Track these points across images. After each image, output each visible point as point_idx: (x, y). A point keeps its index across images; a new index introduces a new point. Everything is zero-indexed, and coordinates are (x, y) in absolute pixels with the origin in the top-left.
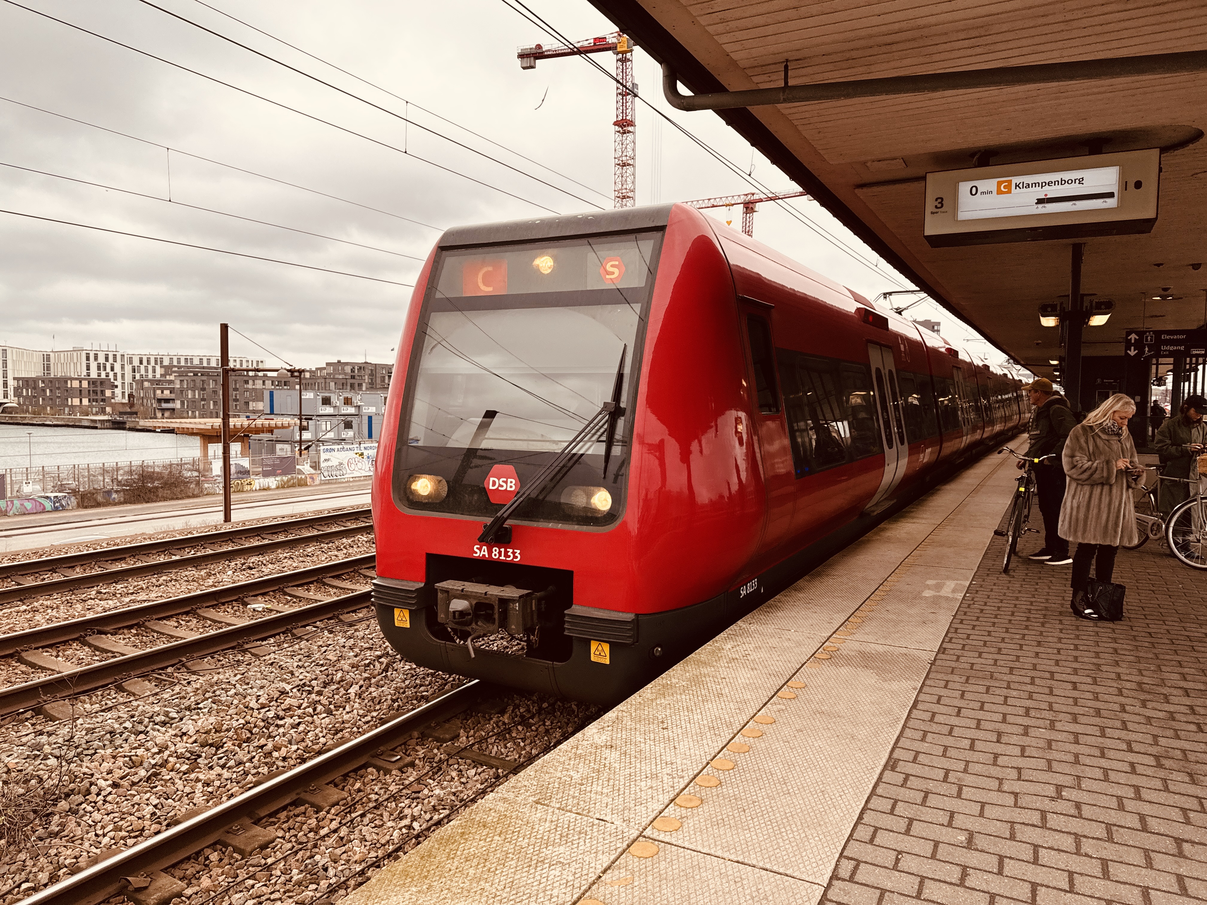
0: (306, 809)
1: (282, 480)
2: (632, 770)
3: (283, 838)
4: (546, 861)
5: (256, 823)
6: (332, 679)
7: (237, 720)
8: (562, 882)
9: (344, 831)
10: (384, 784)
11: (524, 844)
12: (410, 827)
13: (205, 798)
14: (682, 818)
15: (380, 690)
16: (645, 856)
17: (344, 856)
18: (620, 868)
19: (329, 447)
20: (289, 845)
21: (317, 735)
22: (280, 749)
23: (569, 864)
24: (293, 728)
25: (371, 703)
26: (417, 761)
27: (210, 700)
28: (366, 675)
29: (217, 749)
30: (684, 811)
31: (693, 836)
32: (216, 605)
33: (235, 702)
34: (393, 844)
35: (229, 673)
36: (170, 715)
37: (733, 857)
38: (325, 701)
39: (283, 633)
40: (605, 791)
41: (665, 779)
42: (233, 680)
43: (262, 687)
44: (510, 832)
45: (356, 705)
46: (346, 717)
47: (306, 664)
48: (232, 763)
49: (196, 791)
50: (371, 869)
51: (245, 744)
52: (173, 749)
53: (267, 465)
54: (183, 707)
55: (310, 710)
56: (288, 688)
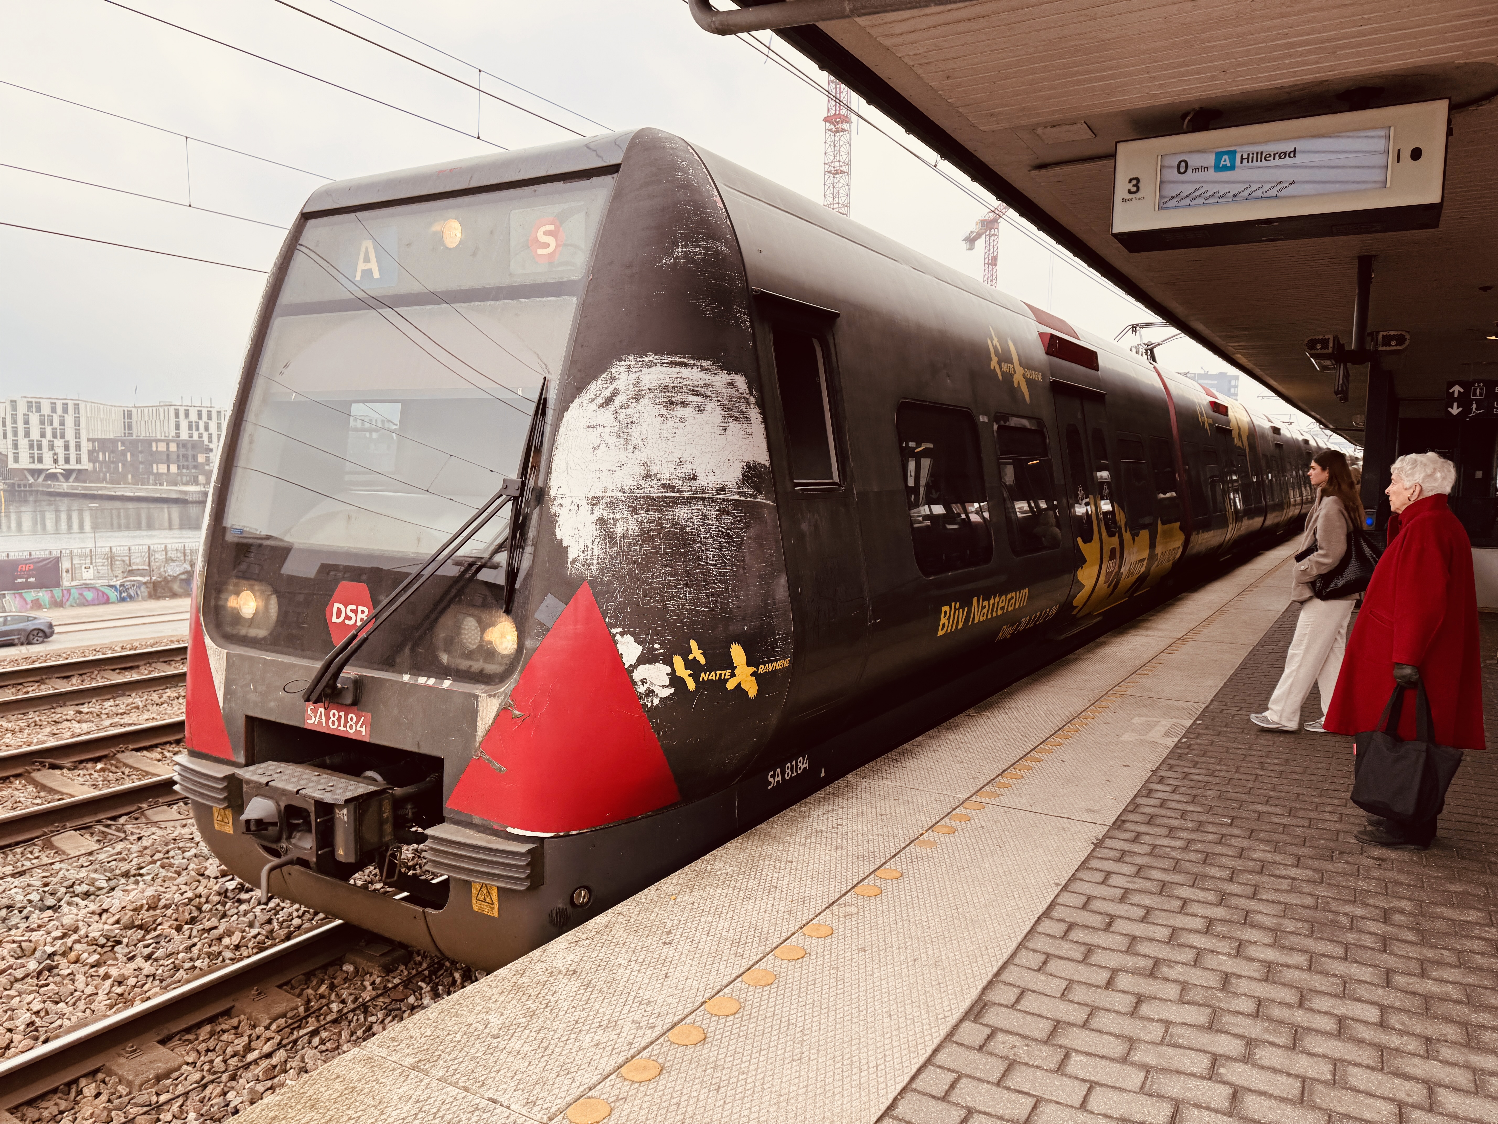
3: (194, 1064)
5: (164, 1041)
7: (184, 893)
9: (280, 1056)
10: (359, 987)
13: (109, 1002)
20: (197, 1076)
22: (234, 934)
29: (148, 932)
30: (626, 1088)
36: (97, 883)
41: (626, 1029)
52: (82, 932)
54: (118, 872)
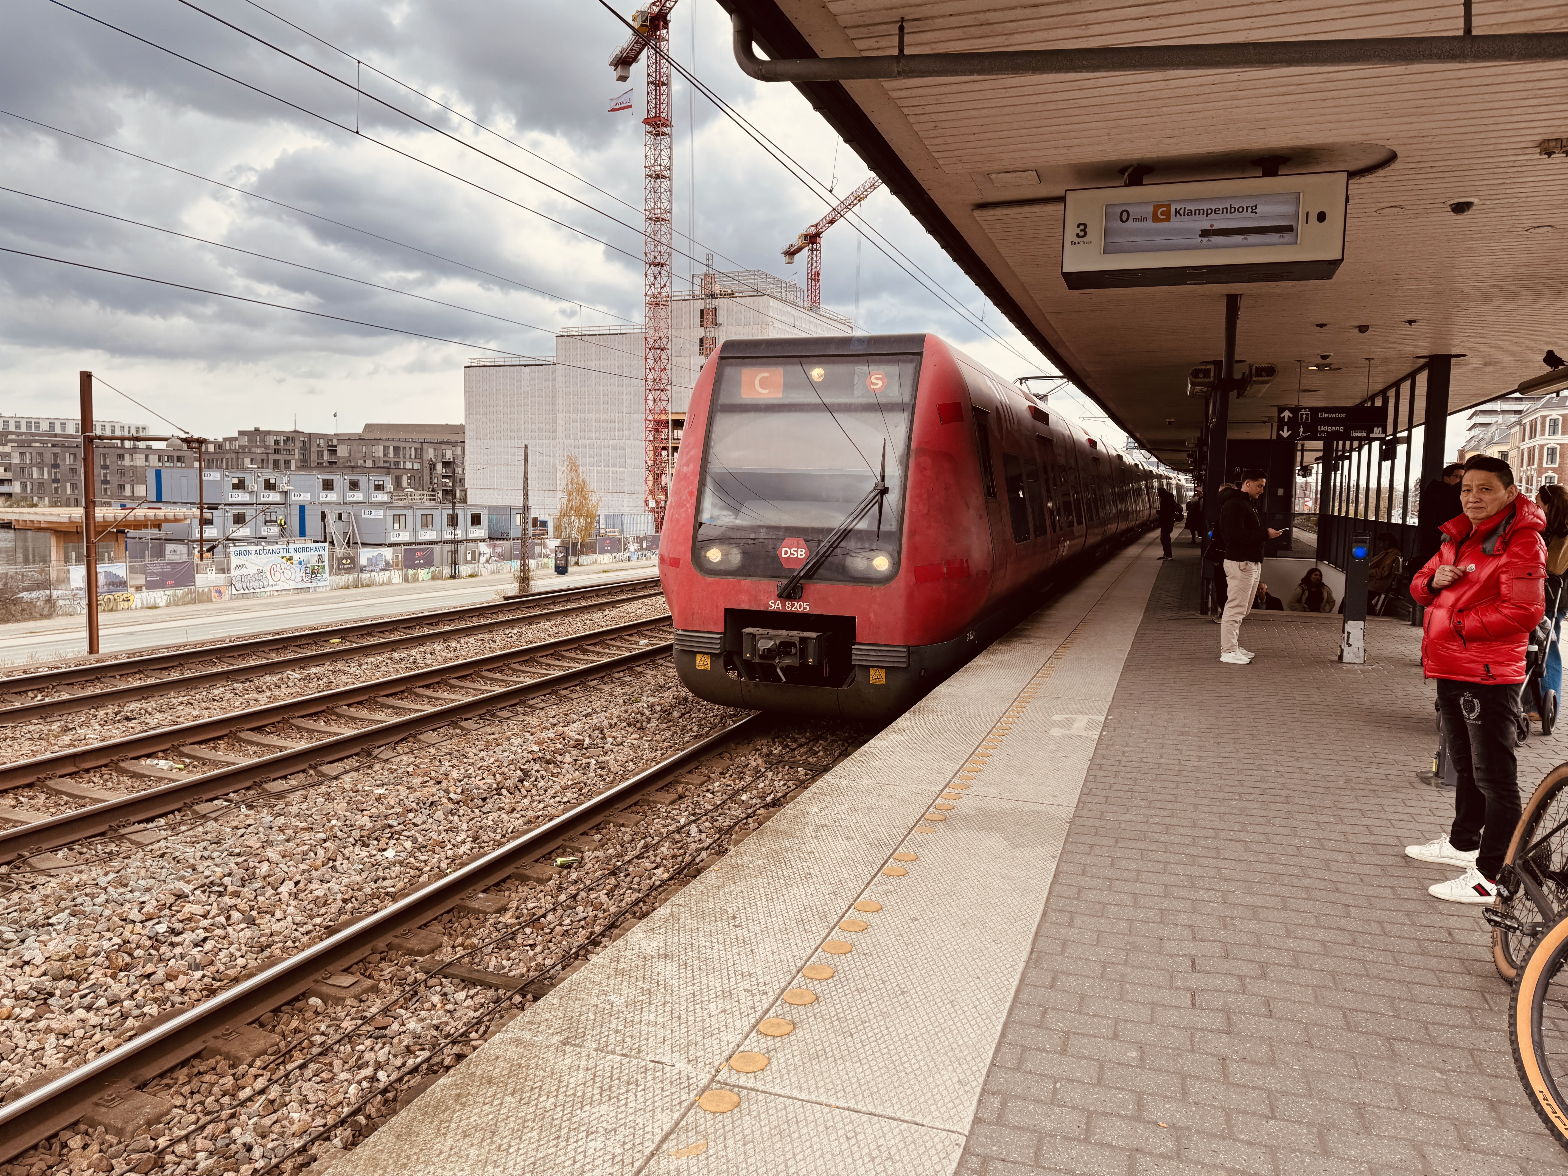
0: (217, 1063)
1: (175, 595)
2: (696, 988)
3: (183, 1107)
4: (582, 1128)
5: (142, 1087)
6: (254, 874)
7: (110, 939)
8: (606, 1158)
9: (274, 1092)
10: (335, 1019)
11: (549, 1105)
12: (373, 1079)
13: (60, 1055)
14: (768, 1052)
15: (326, 886)
16: (721, 1109)
17: (277, 1128)
18: (687, 1131)
19: (243, 549)
20: (193, 1118)
21: (232, 955)
22: (176, 978)
23: (615, 1130)
24: (196, 945)
25: (312, 906)
26: (382, 985)
27: (67, 911)
28: (303, 866)
29: (79, 983)
30: (771, 1042)
31: (786, 1076)
32: (76, 773)
33: (107, 912)
34: (348, 1105)
35: (96, 871)
37: (841, 1103)
38: (243, 906)
39: (179, 810)
40: (660, 1019)
41: (742, 997)
42: (103, 881)
43: (148, 890)
44: (528, 1089)
45: (291, 910)
46: (276, 927)
47: (215, 854)
48: (102, 1002)
49: (47, 1046)
50: (317, 1144)
51: (122, 974)
52: (9, 985)
53: (152, 574)
54: (24, 923)
55: (222, 919)
56: (187, 889)
